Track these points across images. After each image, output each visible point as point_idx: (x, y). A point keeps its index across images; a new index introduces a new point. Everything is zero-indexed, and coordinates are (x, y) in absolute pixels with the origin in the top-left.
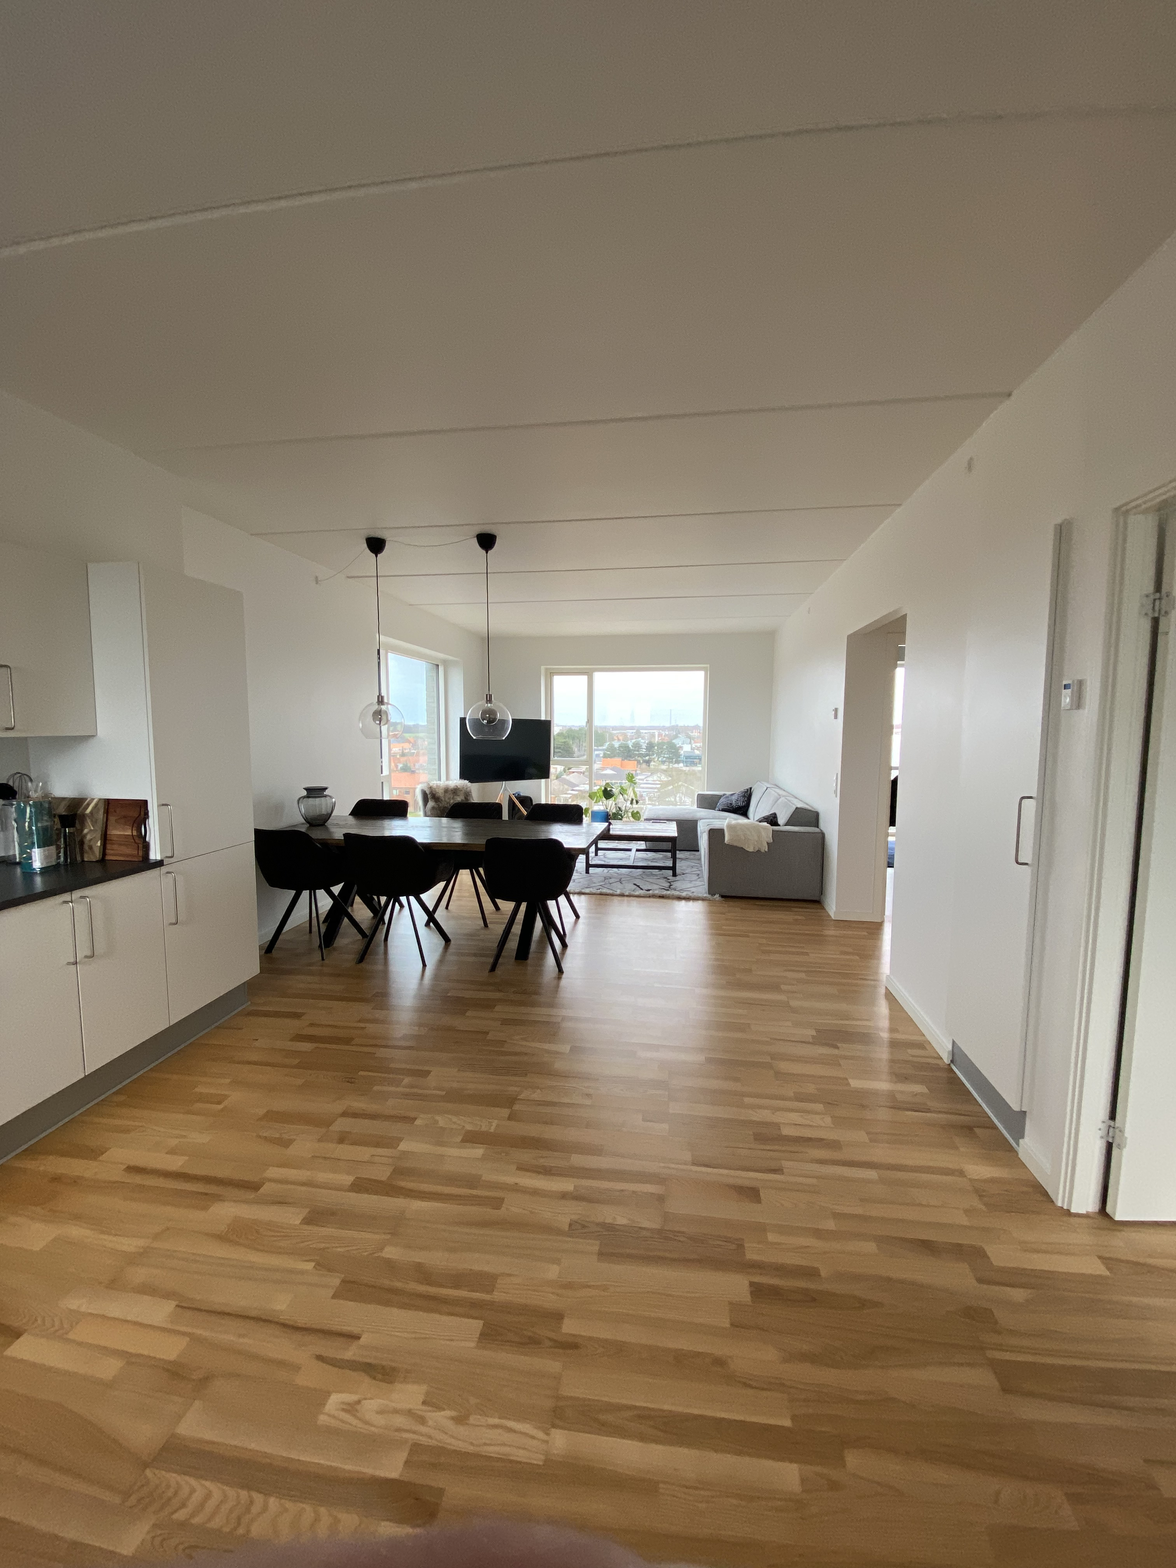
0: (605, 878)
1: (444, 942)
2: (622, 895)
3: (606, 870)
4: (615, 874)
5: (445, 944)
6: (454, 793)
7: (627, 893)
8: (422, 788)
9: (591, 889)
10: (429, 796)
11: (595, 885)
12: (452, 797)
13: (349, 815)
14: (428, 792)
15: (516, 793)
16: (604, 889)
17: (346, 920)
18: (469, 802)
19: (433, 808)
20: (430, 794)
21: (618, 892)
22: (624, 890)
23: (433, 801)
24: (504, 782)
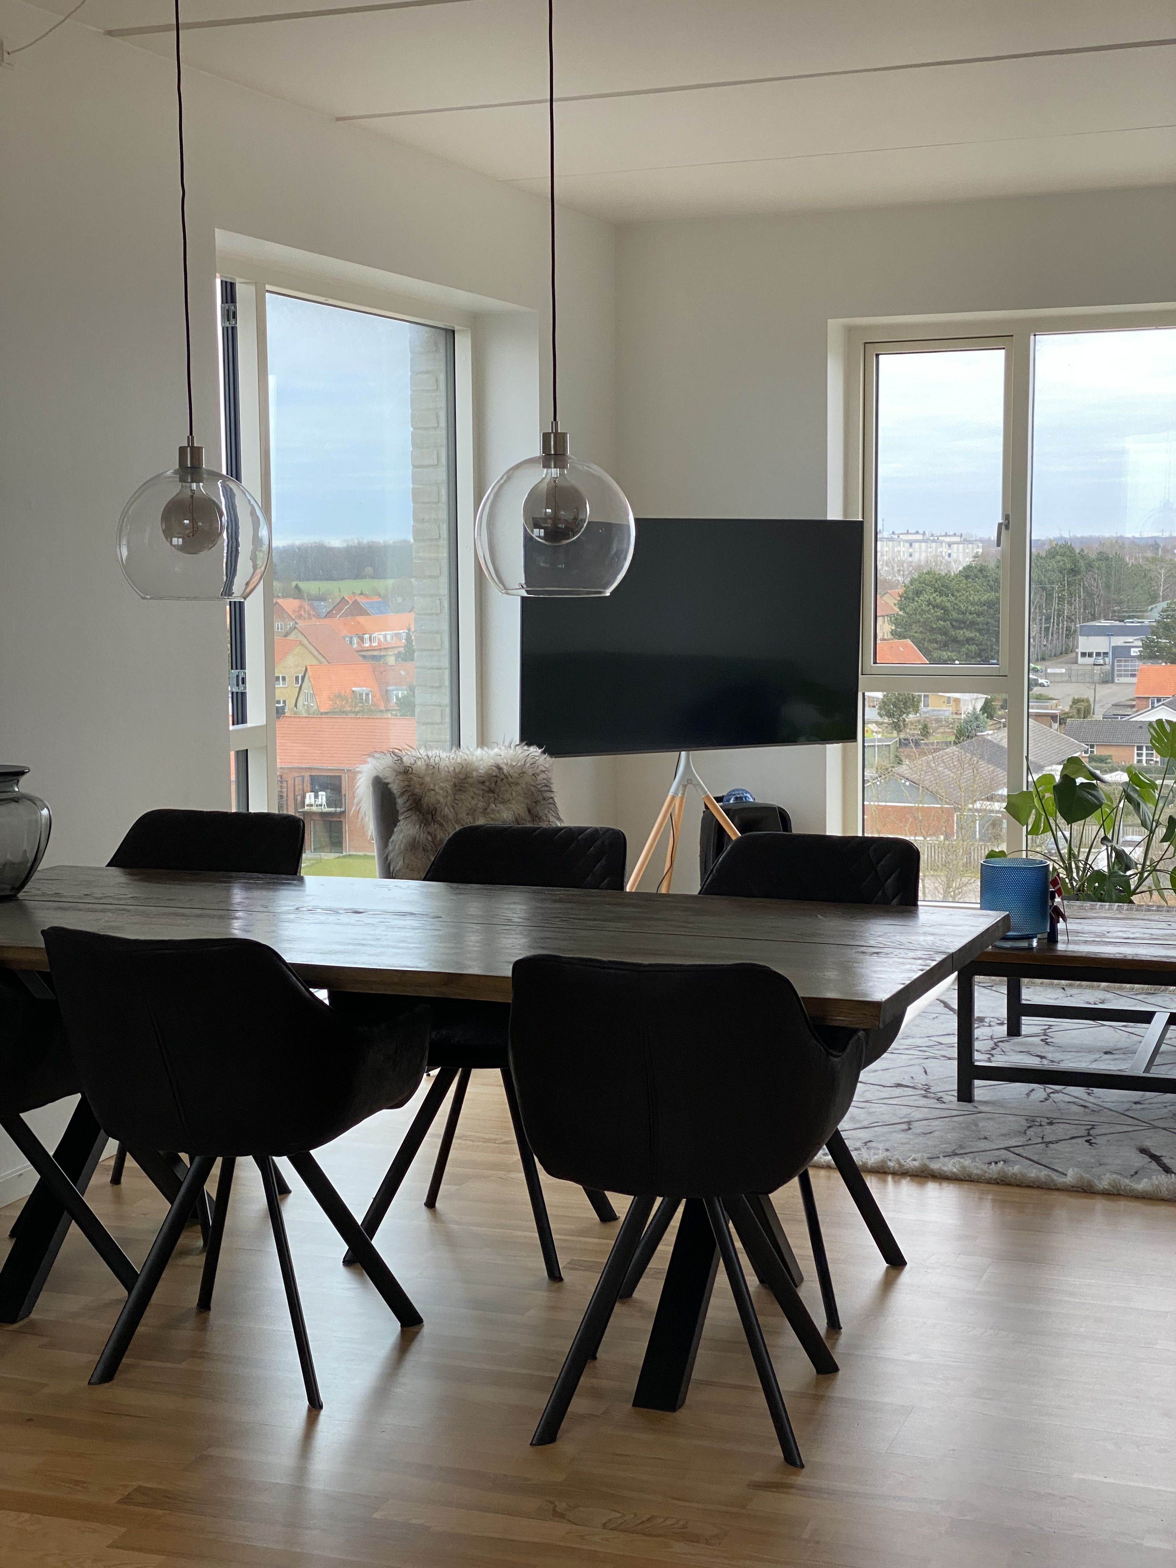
0: (1032, 1122)
1: (396, 1325)
2: (1085, 1190)
3: (1039, 1091)
4: (1075, 1108)
5: (402, 1331)
6: (491, 791)
7: (1103, 1184)
8: (374, 774)
9: (967, 1162)
10: (400, 801)
11: (983, 1145)
12: (481, 805)
13: (108, 865)
14: (395, 788)
15: (730, 795)
16: (1015, 1163)
17: (74, 1229)
18: (544, 825)
19: (413, 846)
20: (402, 794)
21: (1071, 1176)
22: (1097, 1170)
23: (414, 818)
24: (683, 753)
